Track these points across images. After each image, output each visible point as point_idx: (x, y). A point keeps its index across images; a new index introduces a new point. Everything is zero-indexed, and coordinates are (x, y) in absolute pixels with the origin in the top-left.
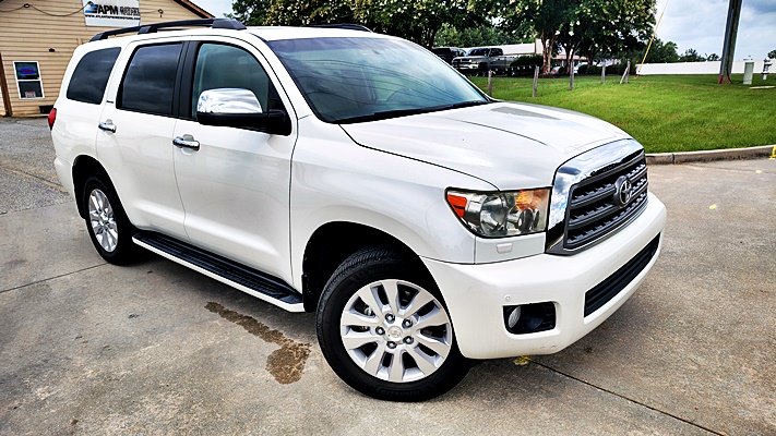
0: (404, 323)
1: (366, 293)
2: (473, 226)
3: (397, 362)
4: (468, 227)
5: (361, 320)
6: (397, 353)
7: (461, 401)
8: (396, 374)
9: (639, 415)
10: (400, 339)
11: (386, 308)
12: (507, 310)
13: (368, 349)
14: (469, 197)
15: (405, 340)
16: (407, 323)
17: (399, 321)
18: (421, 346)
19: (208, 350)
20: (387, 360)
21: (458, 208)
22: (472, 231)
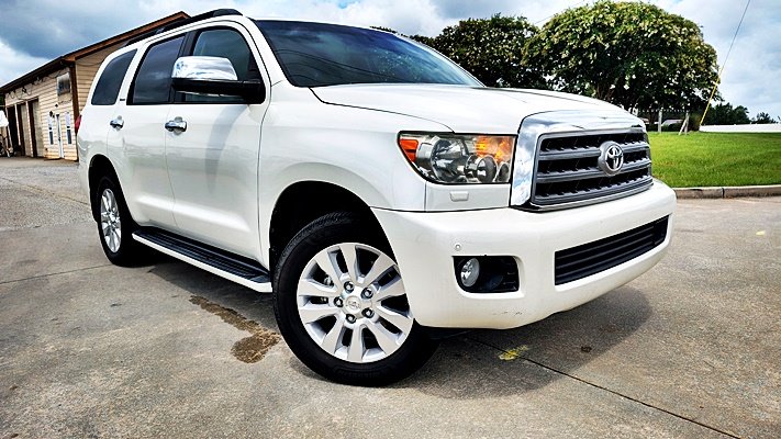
0: (363, 292)
1: (323, 259)
2: (425, 171)
3: (357, 339)
4: (420, 173)
5: (318, 289)
6: (357, 327)
7: (428, 389)
8: (355, 354)
9: (630, 411)
10: (359, 311)
11: (345, 277)
12: (460, 262)
13: (326, 324)
14: (422, 140)
15: (364, 312)
16: (366, 294)
17: (358, 291)
18: (382, 320)
19: (175, 335)
20: (346, 337)
21: (409, 152)
22: (423, 176)
